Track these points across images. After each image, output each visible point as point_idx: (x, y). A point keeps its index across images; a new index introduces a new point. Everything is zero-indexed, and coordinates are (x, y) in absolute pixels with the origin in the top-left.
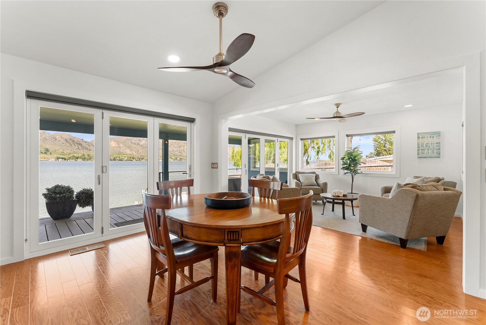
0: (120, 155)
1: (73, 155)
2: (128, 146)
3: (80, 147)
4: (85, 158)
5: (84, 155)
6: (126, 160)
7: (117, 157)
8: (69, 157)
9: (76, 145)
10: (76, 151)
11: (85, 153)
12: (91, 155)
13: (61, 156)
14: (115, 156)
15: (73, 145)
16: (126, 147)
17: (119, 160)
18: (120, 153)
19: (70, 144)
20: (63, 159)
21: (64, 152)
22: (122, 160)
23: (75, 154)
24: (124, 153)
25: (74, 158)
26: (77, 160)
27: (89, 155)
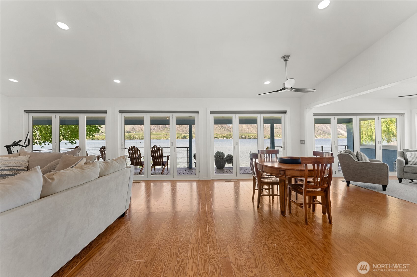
0: (249, 135)
1: (222, 135)
2: (254, 127)
3: (225, 129)
4: (228, 137)
5: (227, 135)
6: (253, 138)
7: (247, 136)
8: (220, 136)
9: (223, 128)
10: (223, 132)
11: (228, 134)
12: (231, 135)
13: (216, 136)
14: (246, 135)
15: (222, 128)
16: (253, 128)
17: (248, 138)
18: (249, 133)
19: (220, 128)
20: (217, 138)
21: (217, 133)
22: (250, 138)
23: (223, 135)
24: (252, 133)
25: (222, 137)
26: (223, 138)
27: (230, 135)
